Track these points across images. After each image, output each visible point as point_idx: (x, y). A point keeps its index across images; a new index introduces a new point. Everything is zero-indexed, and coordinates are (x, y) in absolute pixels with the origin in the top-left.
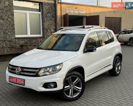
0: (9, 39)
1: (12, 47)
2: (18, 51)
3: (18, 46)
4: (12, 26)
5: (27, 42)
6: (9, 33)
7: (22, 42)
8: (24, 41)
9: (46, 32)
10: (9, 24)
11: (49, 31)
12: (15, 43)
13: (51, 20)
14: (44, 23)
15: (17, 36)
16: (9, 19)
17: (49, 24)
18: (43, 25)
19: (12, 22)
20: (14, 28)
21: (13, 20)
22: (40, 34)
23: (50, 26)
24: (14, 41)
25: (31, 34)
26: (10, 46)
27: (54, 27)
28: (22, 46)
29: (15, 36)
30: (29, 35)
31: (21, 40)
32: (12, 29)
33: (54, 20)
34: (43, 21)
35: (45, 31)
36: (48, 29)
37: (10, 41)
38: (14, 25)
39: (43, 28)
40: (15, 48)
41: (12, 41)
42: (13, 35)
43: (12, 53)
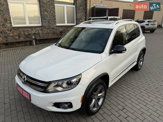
0: (52, 27)
1: (55, 33)
2: (59, 36)
3: (58, 32)
4: (54, 17)
5: (64, 29)
6: (52, 22)
7: (61, 29)
8: (62, 29)
9: (79, 22)
10: (52, 15)
11: (81, 20)
12: (57, 30)
13: (83, 11)
14: (77, 15)
15: (58, 25)
16: (52, 12)
17: (81, 15)
18: (76, 16)
19: (54, 13)
20: (55, 19)
21: (54, 12)
22: (74, 23)
23: (81, 16)
24: (56, 28)
25: (67, 23)
26: (53, 32)
27: (85, 18)
28: (61, 32)
29: (56, 24)
30: (66, 24)
31: (60, 27)
32: (54, 19)
33: (85, 12)
34: (76, 12)
35: (78, 20)
36: (80, 19)
37: (53, 28)
38: (55, 16)
39: (76, 18)
40: (56, 34)
41: (54, 28)
42: (55, 24)
43: (54, 37)
